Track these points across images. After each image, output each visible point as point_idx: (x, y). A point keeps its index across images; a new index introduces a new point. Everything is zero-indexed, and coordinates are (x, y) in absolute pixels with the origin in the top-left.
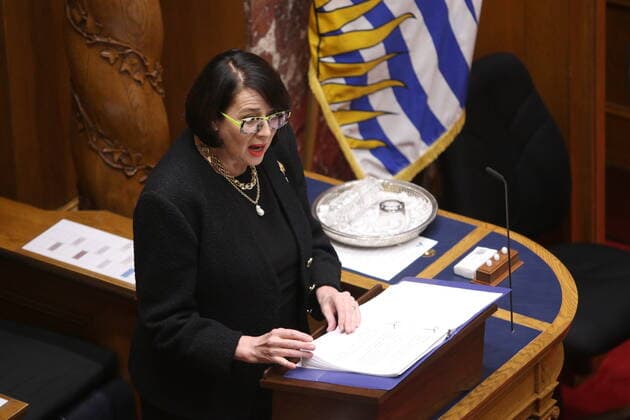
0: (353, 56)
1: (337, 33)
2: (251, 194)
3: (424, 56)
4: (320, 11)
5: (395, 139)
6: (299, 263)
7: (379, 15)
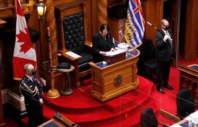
0: (129, 34)
1: (127, 31)
2: (105, 38)
3: (138, 36)
4: (126, 28)
5: (134, 44)
6: (109, 45)
7: (132, 30)
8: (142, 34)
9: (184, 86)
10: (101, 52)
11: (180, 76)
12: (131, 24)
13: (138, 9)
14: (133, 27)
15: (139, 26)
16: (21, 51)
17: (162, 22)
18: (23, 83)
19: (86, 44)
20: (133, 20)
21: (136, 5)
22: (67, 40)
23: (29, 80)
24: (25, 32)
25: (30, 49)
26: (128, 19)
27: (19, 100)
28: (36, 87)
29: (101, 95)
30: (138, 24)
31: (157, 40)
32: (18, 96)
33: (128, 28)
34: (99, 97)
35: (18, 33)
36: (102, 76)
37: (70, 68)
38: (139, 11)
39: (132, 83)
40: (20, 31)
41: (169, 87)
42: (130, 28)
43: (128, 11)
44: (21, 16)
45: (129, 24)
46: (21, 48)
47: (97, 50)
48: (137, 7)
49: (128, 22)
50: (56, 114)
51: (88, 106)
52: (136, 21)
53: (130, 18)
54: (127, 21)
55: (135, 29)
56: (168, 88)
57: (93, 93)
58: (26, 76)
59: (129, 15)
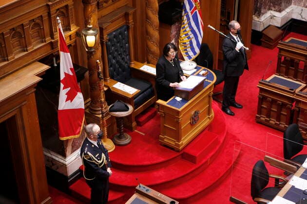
0: (185, 43)
1: (183, 40)
2: (172, 63)
4: (181, 37)
5: (190, 55)
7: (189, 38)
8: (200, 40)
9: (264, 106)
10: (171, 85)
11: (260, 94)
12: (188, 29)
13: (195, 8)
14: (190, 33)
15: (197, 31)
16: (67, 100)
17: (231, 25)
18: (87, 153)
19: (133, 66)
20: (189, 24)
21: (194, 4)
22: (111, 66)
23: (93, 146)
24: (71, 74)
25: (77, 94)
26: (184, 23)
27: (64, 162)
28: (103, 155)
29: (176, 142)
30: (195, 28)
31: (226, 50)
32: (60, 157)
33: (184, 35)
34: (174, 144)
35: (62, 76)
36: (179, 119)
37: (127, 109)
38: (197, 10)
39: (208, 116)
40: (65, 73)
41: (237, 105)
42: (186, 35)
43: (183, 12)
44: (66, 53)
45: (185, 31)
46: (66, 96)
47: (165, 82)
48: (194, 6)
49: (184, 27)
50: (140, 187)
51: (162, 160)
52: (193, 24)
53: (186, 22)
54: (182, 26)
55: (192, 36)
56: (235, 107)
57: (163, 139)
58: (89, 141)
59: (185, 18)
